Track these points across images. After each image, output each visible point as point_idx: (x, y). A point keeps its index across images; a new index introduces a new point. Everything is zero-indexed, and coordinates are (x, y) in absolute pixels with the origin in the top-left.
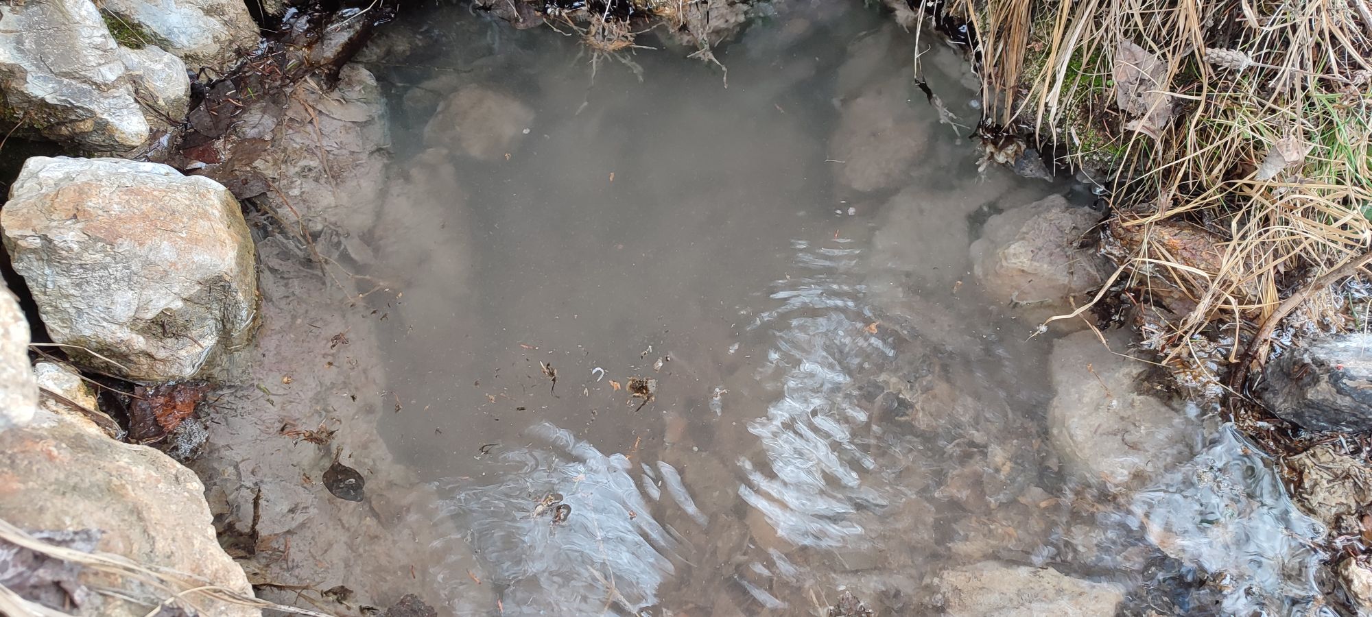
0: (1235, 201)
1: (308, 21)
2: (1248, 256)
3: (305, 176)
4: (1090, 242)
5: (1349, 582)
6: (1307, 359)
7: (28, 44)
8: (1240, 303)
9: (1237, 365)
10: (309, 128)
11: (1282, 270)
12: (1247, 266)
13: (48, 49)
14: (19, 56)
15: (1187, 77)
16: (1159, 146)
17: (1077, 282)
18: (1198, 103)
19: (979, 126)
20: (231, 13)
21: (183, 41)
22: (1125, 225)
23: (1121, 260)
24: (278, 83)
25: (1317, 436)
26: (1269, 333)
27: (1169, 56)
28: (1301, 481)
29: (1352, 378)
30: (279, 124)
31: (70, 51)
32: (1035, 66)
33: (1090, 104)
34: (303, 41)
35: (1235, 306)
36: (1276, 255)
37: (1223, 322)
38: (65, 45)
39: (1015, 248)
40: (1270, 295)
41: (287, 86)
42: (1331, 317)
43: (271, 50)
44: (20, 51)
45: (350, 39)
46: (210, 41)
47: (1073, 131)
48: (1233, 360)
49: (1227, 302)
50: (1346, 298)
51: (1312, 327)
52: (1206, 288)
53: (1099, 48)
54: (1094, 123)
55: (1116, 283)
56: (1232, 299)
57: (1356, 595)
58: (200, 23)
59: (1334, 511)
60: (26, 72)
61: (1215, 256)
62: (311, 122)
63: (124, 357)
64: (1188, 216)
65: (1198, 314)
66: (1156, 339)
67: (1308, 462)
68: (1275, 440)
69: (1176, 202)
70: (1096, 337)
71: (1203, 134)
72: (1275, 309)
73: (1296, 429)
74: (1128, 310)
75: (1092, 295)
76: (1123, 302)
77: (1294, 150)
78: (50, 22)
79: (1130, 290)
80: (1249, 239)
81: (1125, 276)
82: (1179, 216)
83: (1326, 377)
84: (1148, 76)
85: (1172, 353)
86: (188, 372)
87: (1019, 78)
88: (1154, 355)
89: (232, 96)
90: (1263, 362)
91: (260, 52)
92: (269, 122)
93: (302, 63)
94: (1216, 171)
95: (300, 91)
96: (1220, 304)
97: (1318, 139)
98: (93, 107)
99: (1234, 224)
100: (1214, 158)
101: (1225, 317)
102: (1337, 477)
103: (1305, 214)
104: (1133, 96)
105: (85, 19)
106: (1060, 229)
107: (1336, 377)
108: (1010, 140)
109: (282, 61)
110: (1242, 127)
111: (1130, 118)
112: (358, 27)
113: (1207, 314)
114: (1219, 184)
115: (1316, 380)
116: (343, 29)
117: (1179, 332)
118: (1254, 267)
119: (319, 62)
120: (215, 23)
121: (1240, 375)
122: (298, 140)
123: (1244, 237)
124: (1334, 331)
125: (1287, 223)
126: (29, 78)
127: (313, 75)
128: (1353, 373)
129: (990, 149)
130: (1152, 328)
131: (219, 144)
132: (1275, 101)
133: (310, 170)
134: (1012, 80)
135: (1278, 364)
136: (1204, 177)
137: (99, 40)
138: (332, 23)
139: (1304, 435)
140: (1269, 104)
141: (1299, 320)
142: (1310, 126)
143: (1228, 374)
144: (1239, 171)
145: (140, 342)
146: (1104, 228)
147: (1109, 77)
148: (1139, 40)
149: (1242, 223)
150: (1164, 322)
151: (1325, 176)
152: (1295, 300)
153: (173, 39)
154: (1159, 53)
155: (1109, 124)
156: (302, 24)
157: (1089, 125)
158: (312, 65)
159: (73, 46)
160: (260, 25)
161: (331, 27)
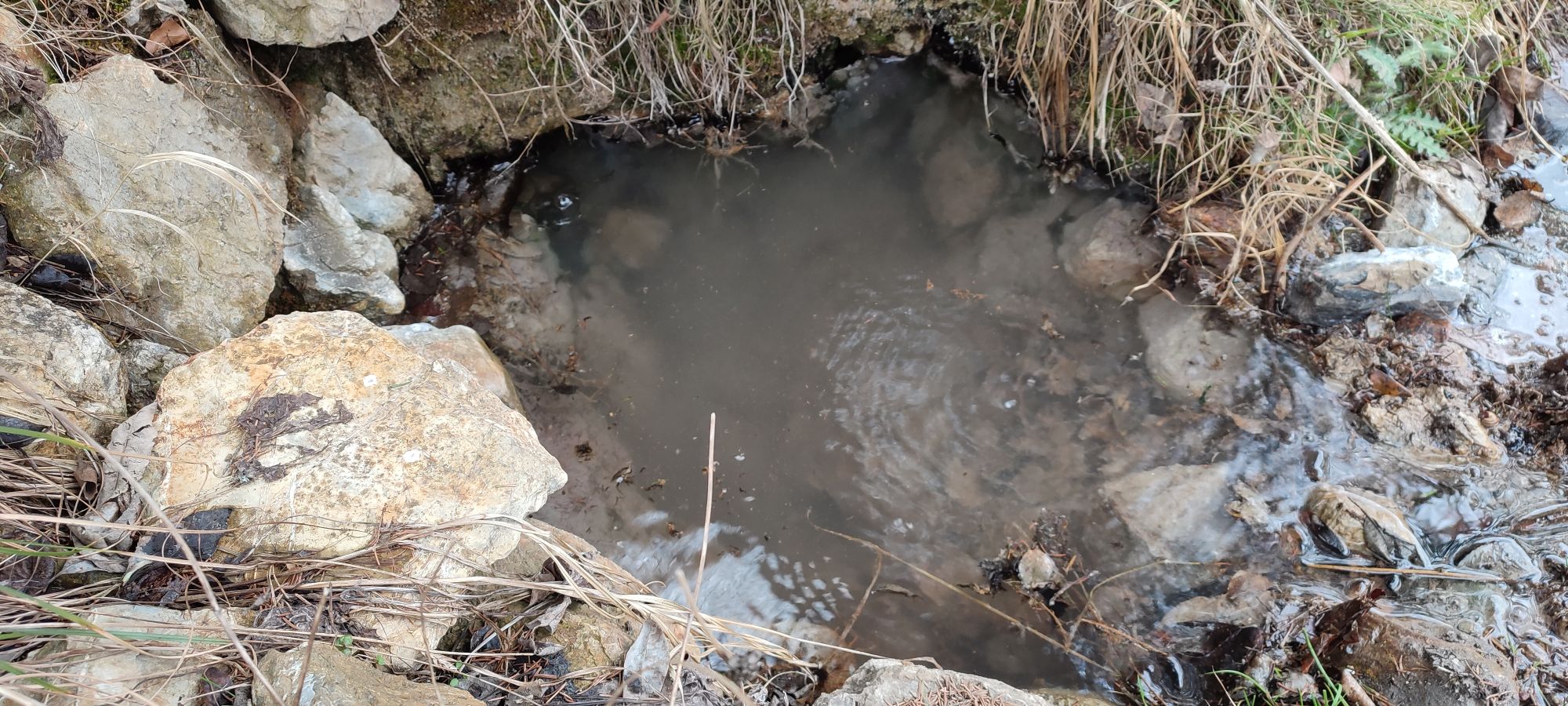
0: (1240, 180)
1: (468, 181)
2: (1258, 216)
3: (513, 311)
4: (1148, 229)
5: (1368, 418)
6: (1311, 279)
7: (310, 252)
8: (1260, 250)
9: (1268, 295)
10: (502, 271)
11: (1283, 221)
12: (1259, 223)
13: (325, 252)
14: (306, 262)
15: (1188, 100)
16: (1180, 151)
17: (1145, 260)
18: (1200, 118)
19: (1043, 158)
20: (412, 189)
21: (383, 221)
22: (1170, 212)
23: (1174, 238)
24: (462, 238)
25: (1329, 330)
26: (1284, 267)
27: (1173, 88)
28: (1326, 362)
29: (1341, 285)
30: (477, 272)
31: (341, 251)
32: (1079, 109)
33: (1125, 129)
34: (468, 198)
35: (1257, 254)
36: (1276, 212)
37: (1251, 266)
38: (336, 246)
39: (1093, 245)
40: (1278, 242)
41: (470, 239)
42: (1323, 247)
43: (444, 212)
44: (306, 258)
45: (509, 188)
46: (402, 216)
47: (1117, 151)
48: (1264, 291)
49: (1251, 252)
50: (1331, 231)
51: (1312, 257)
52: (1235, 245)
53: (1123, 89)
54: (1131, 143)
55: (1175, 255)
56: (1253, 249)
57: (1375, 426)
58: (393, 203)
59: (1351, 376)
60: (314, 273)
61: (1235, 222)
62: (501, 266)
64: (1211, 196)
65: (1234, 263)
66: (1208, 287)
67: (1327, 348)
68: (1304, 340)
69: (1201, 188)
70: (1168, 297)
71: (1209, 138)
72: (1284, 250)
73: (1315, 328)
74: (1186, 272)
75: (1158, 267)
76: (1181, 268)
77: (1270, 139)
78: (319, 230)
79: (1184, 258)
80: (1256, 205)
81: (1179, 248)
82: (1205, 199)
83: (1325, 288)
84: (1161, 104)
85: (1223, 296)
87: (1068, 119)
88: (1210, 300)
89: (429, 257)
90: (1284, 288)
91: (436, 216)
92: (468, 272)
93: (475, 218)
94: (1222, 163)
95: (482, 241)
96: (1247, 255)
97: (1285, 127)
98: (366, 290)
99: (1243, 197)
100: (1220, 152)
101: (1253, 263)
102: (1347, 353)
103: (1289, 179)
104: (1154, 119)
105: (345, 222)
106: (1123, 224)
107: (1331, 287)
108: (1069, 164)
109: (458, 219)
110: (1234, 129)
111: (1155, 135)
112: (512, 177)
113: (1240, 263)
114: (1227, 171)
115: (1319, 292)
116: (500, 182)
117: (1224, 280)
118: (1264, 223)
119: (489, 214)
120: (402, 200)
121: (1271, 300)
122: (497, 282)
123: (1252, 204)
124: (1327, 256)
125: (1278, 188)
126: (317, 278)
127: (489, 226)
128: (1341, 281)
129: (1055, 174)
130: (1206, 281)
131: (437, 299)
132: (1252, 108)
133: (515, 304)
134: (1063, 120)
135: (1294, 287)
136: (1215, 168)
137: (358, 237)
138: (489, 178)
139: (1322, 331)
140: (1248, 110)
141: (1303, 253)
142: (1278, 120)
143: (1263, 302)
144: (1238, 158)
146: (1155, 217)
147: (1134, 109)
148: (1149, 80)
149: (1249, 194)
150: (1213, 275)
151: (1296, 151)
152: (1296, 240)
153: (375, 221)
154: (1165, 87)
155: (1142, 141)
156: (464, 185)
157: (1128, 144)
158: (484, 218)
159: (342, 245)
160: (432, 194)
161: (489, 183)
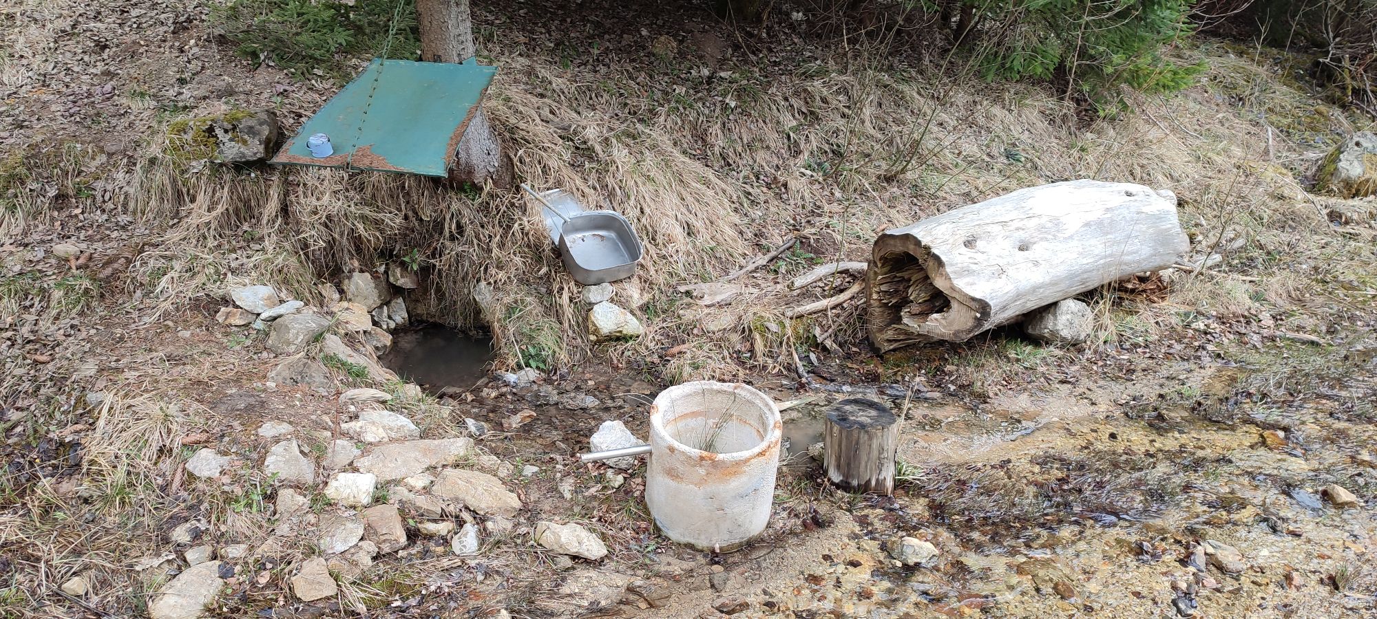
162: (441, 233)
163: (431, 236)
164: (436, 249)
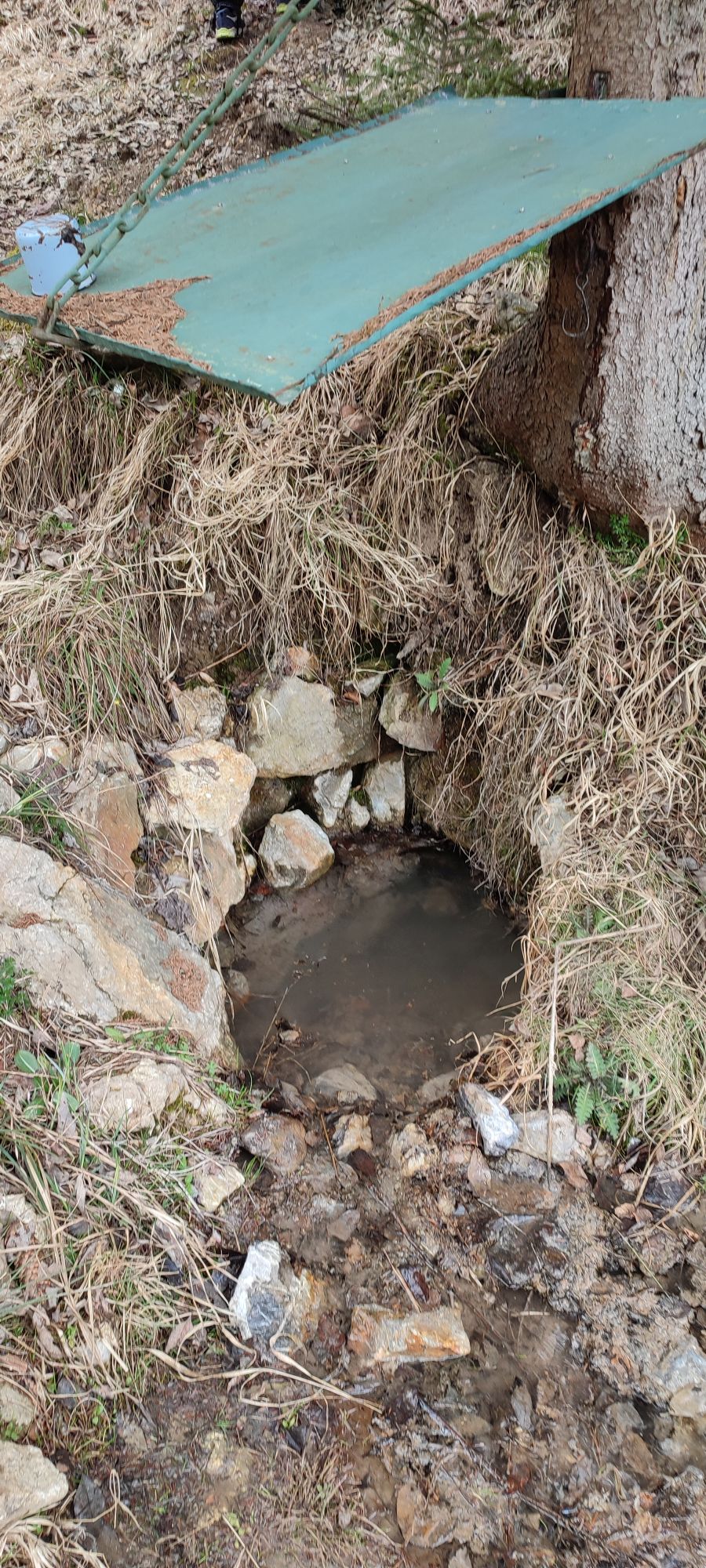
20: (397, 814)
34: (411, 836)
41: (392, 845)
45: (425, 847)
46: (384, 818)
58: (386, 811)
63: (267, 869)
86: (276, 886)
89: (374, 837)
93: (403, 842)
95: (393, 849)
109: (398, 838)
112: (432, 846)
119: (408, 846)
127: (402, 848)
145: (273, 868)
153: (374, 810)
158: (405, 845)
160: (403, 823)
162: (516, 635)
163: (495, 638)
164: (492, 673)
